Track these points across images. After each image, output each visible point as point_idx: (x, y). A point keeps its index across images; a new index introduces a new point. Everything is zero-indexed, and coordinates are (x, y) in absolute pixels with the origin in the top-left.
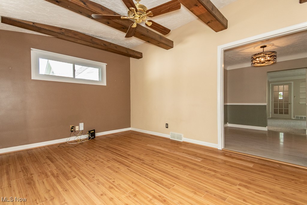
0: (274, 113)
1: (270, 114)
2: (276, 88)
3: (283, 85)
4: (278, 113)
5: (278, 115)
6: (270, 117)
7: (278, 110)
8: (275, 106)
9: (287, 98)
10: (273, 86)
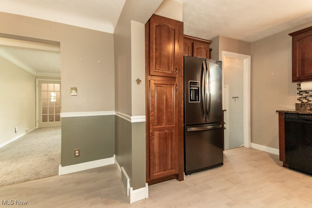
0: (43, 122)
1: (37, 124)
2: (44, 86)
3: (54, 83)
4: (47, 121)
5: (48, 123)
6: (37, 127)
7: (48, 116)
8: (44, 111)
9: (59, 100)
10: (40, 82)
